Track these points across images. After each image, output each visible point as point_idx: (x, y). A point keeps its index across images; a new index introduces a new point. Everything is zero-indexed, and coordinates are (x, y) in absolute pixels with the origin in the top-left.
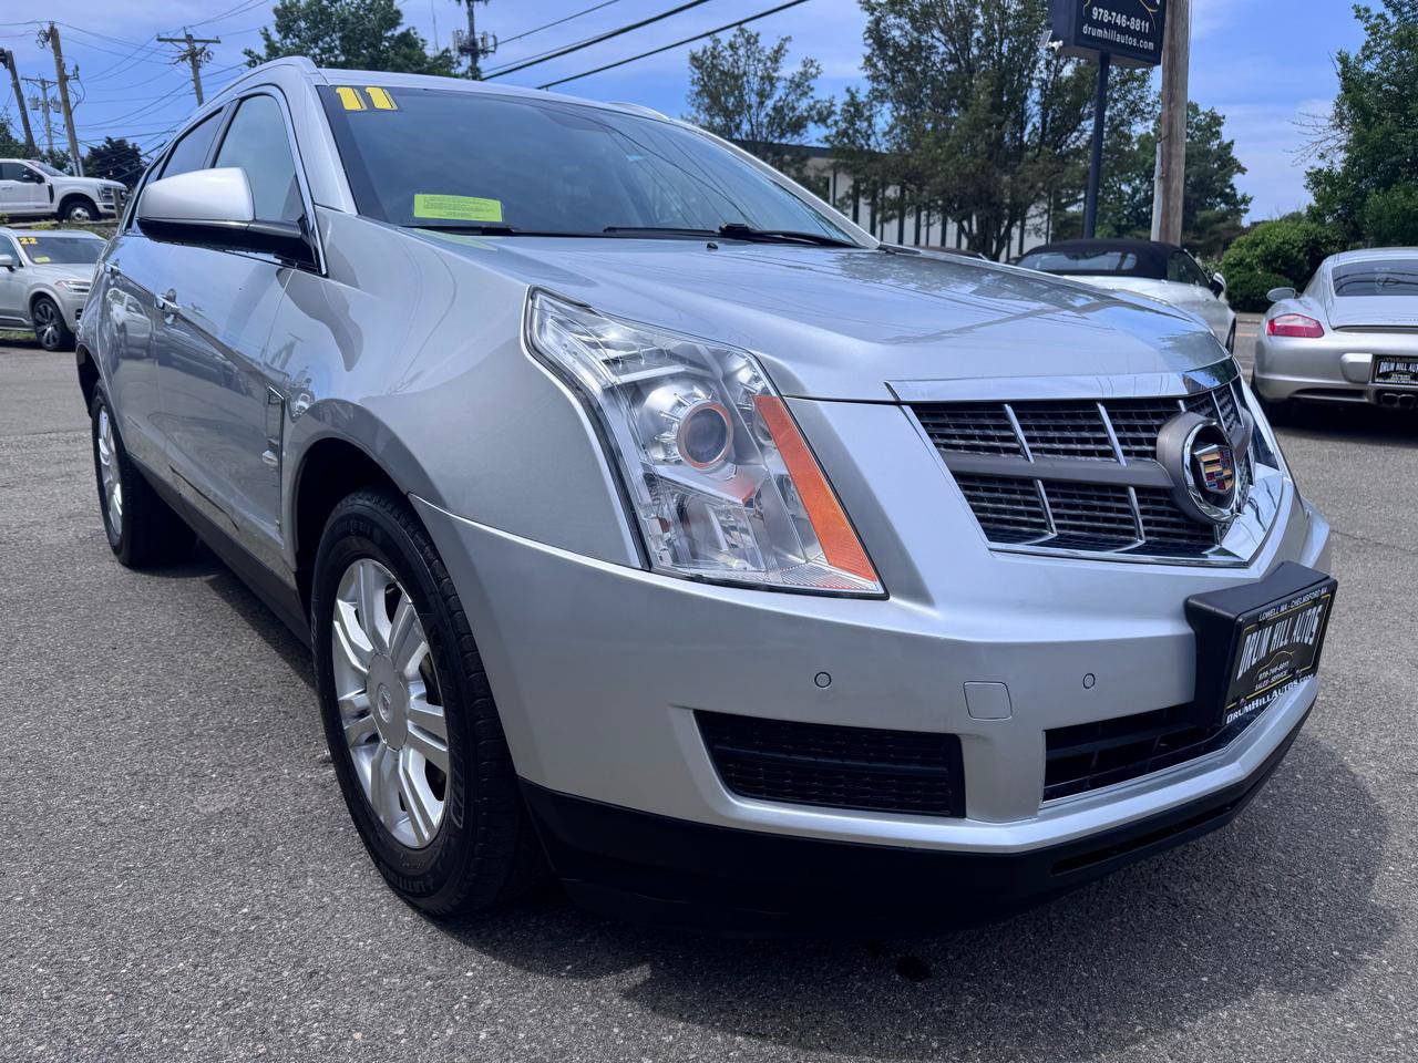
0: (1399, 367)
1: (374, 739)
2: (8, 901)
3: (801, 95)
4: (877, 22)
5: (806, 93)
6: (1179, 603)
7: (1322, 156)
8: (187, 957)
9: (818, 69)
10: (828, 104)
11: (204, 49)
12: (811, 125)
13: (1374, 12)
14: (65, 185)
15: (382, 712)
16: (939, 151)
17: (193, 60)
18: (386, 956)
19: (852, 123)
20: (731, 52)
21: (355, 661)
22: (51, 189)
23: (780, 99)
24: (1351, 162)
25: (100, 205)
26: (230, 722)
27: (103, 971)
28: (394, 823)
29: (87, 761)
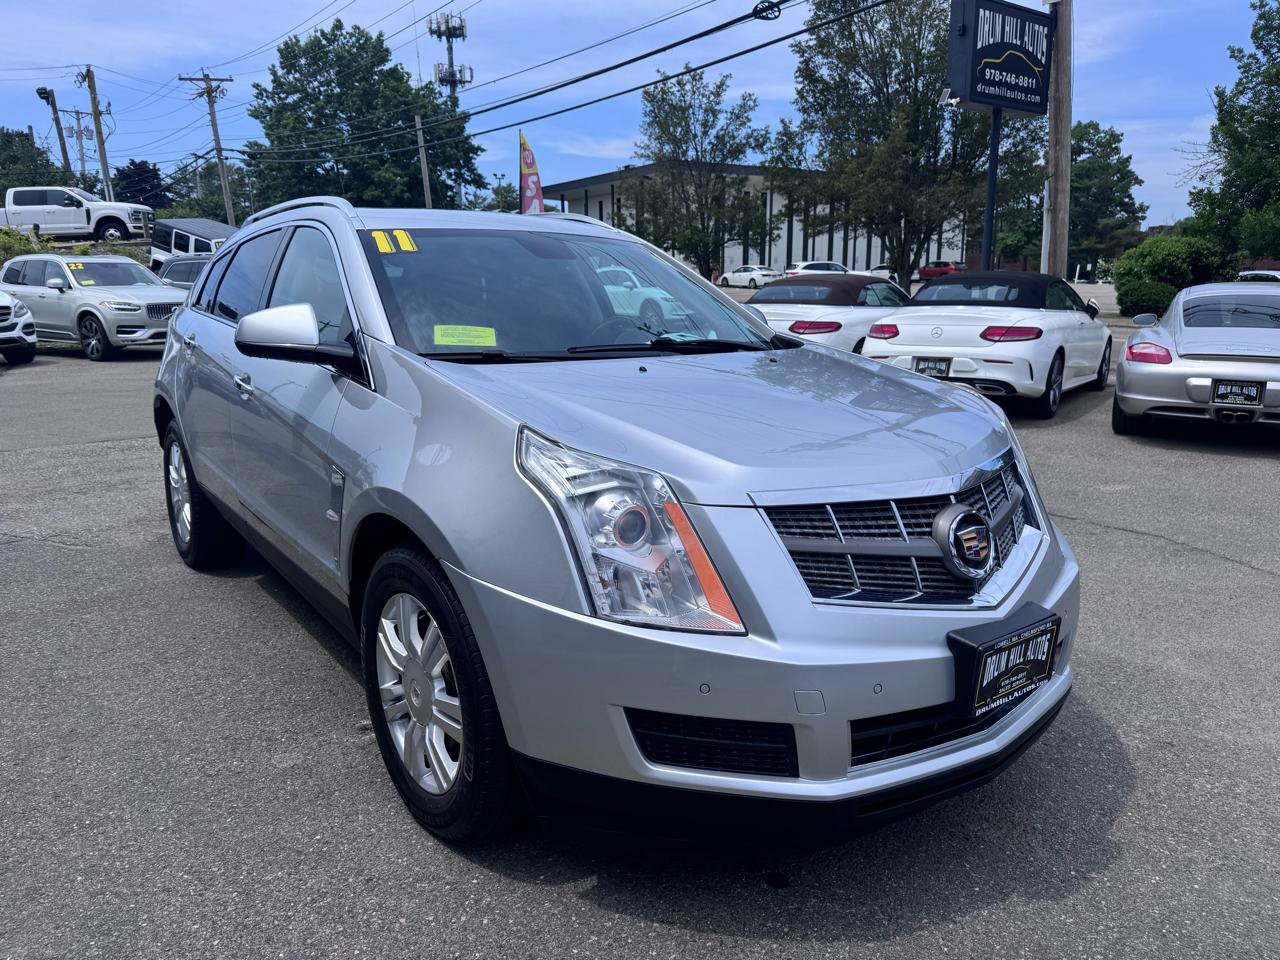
0: (1235, 389)
1: (406, 716)
2: (155, 830)
3: (740, 125)
4: (806, 62)
5: (745, 123)
6: (943, 635)
7: (1202, 178)
8: (283, 869)
9: (755, 101)
10: (763, 133)
11: (219, 86)
12: (749, 151)
13: (1247, 52)
14: (100, 209)
15: (414, 699)
16: (861, 176)
17: (209, 96)
18: (417, 869)
19: (785, 150)
20: (678, 88)
21: (394, 663)
22: (88, 212)
23: (722, 130)
24: (1228, 185)
25: (130, 226)
26: (289, 698)
27: (227, 877)
28: (421, 776)
29: (190, 728)
